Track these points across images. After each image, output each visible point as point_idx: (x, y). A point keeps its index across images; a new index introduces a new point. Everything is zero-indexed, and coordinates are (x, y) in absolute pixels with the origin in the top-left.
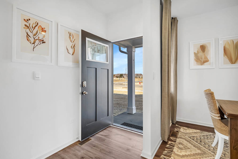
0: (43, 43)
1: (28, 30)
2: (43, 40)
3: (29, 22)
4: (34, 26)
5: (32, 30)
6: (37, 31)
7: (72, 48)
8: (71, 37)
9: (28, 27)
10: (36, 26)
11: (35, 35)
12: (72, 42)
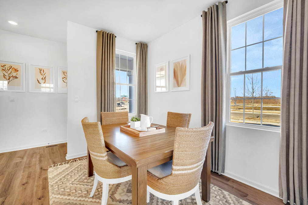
0: (16, 78)
1: (4, 72)
2: (16, 77)
3: (5, 67)
4: (8, 69)
5: (7, 71)
6: (11, 72)
7: (43, 79)
8: (42, 72)
9: (4, 70)
10: (10, 68)
11: (9, 74)
12: (43, 75)
